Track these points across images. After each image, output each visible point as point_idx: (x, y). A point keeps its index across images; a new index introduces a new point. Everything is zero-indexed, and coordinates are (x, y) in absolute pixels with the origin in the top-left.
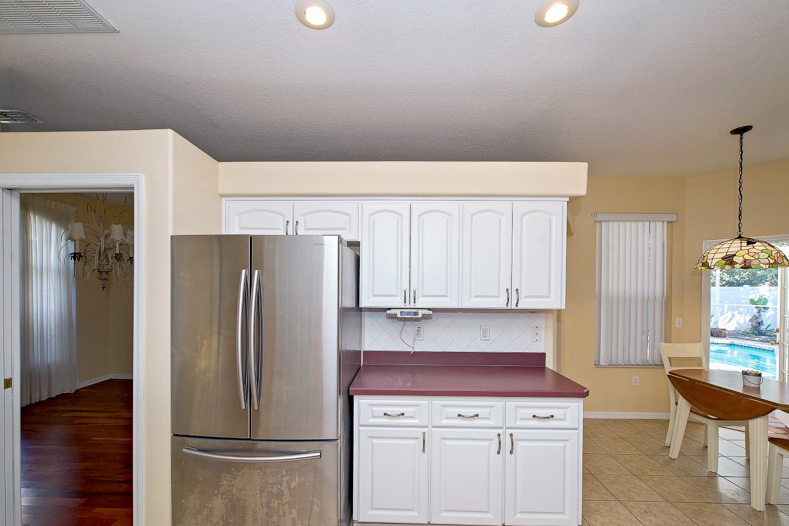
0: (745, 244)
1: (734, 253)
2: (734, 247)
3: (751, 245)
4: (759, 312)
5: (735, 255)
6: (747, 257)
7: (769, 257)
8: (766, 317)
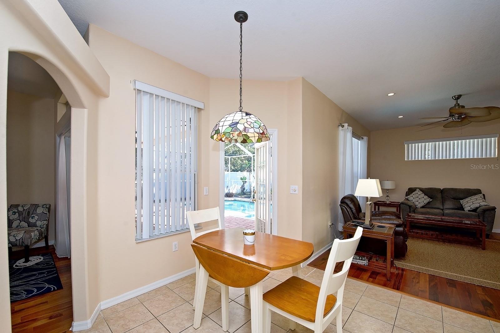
0: (244, 115)
1: (237, 121)
2: (238, 116)
3: (248, 116)
4: (244, 184)
5: (238, 123)
6: (246, 125)
7: (259, 127)
8: (247, 187)
